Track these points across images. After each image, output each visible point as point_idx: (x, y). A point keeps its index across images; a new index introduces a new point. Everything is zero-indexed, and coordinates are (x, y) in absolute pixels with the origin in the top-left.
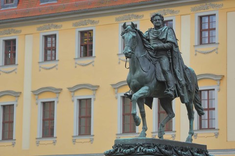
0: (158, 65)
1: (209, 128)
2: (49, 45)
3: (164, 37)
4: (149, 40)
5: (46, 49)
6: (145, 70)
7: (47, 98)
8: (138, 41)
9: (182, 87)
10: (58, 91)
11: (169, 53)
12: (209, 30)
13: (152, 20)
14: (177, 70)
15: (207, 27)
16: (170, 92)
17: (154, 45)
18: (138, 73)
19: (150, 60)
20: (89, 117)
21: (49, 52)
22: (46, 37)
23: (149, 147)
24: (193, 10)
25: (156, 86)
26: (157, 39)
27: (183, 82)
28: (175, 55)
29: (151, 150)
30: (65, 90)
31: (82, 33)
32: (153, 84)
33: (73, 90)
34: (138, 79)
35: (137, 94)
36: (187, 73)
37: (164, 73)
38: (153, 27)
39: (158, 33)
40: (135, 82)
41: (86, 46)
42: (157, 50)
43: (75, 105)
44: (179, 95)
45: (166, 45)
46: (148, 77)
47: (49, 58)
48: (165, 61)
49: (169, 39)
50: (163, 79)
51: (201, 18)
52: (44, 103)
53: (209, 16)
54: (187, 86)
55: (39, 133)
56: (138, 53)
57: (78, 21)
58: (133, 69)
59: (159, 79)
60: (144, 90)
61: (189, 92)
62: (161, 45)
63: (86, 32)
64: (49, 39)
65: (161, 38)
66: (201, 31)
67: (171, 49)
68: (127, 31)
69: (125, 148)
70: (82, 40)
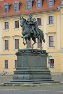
0: (31, 29)
1: (52, 46)
2: (7, 25)
3: (33, 21)
4: (28, 22)
5: (6, 26)
6: (27, 30)
7: (6, 39)
8: (24, 22)
9: (38, 35)
10: (9, 37)
11: (34, 25)
12: (52, 20)
13: (29, 16)
14: (36, 30)
15: (51, 20)
16: (34, 36)
17: (30, 23)
18: (25, 31)
19: (28, 27)
20: (18, 44)
21: (6, 27)
22: (6, 23)
23: (28, 51)
24: (47, 15)
25: (30, 34)
26: (31, 21)
27: (39, 33)
28: (36, 26)
29: (29, 52)
30: (11, 37)
31: (16, 22)
32: (29, 34)
33: (14, 37)
34: (25, 33)
35: (24, 37)
36: (40, 31)
37: (33, 31)
38: (29, 18)
39: (31, 20)
40: (24, 33)
41: (17, 25)
42: (31, 25)
43: (14, 41)
44: (37, 37)
45: (33, 23)
46: (28, 32)
47: (7, 28)
48: (33, 27)
49: (34, 21)
50: (32, 32)
51: (49, 17)
52: (5, 40)
53: (52, 16)
54: (40, 35)
55: (4, 48)
56: (25, 25)
57: (14, 18)
58: (23, 30)
59: (31, 32)
60: (27, 36)
61: (41, 36)
62: (32, 23)
63: (17, 21)
64: (7, 23)
65: (32, 21)
66: (49, 20)
67: (35, 24)
68: (21, 19)
69: (21, 51)
70: (16, 23)
